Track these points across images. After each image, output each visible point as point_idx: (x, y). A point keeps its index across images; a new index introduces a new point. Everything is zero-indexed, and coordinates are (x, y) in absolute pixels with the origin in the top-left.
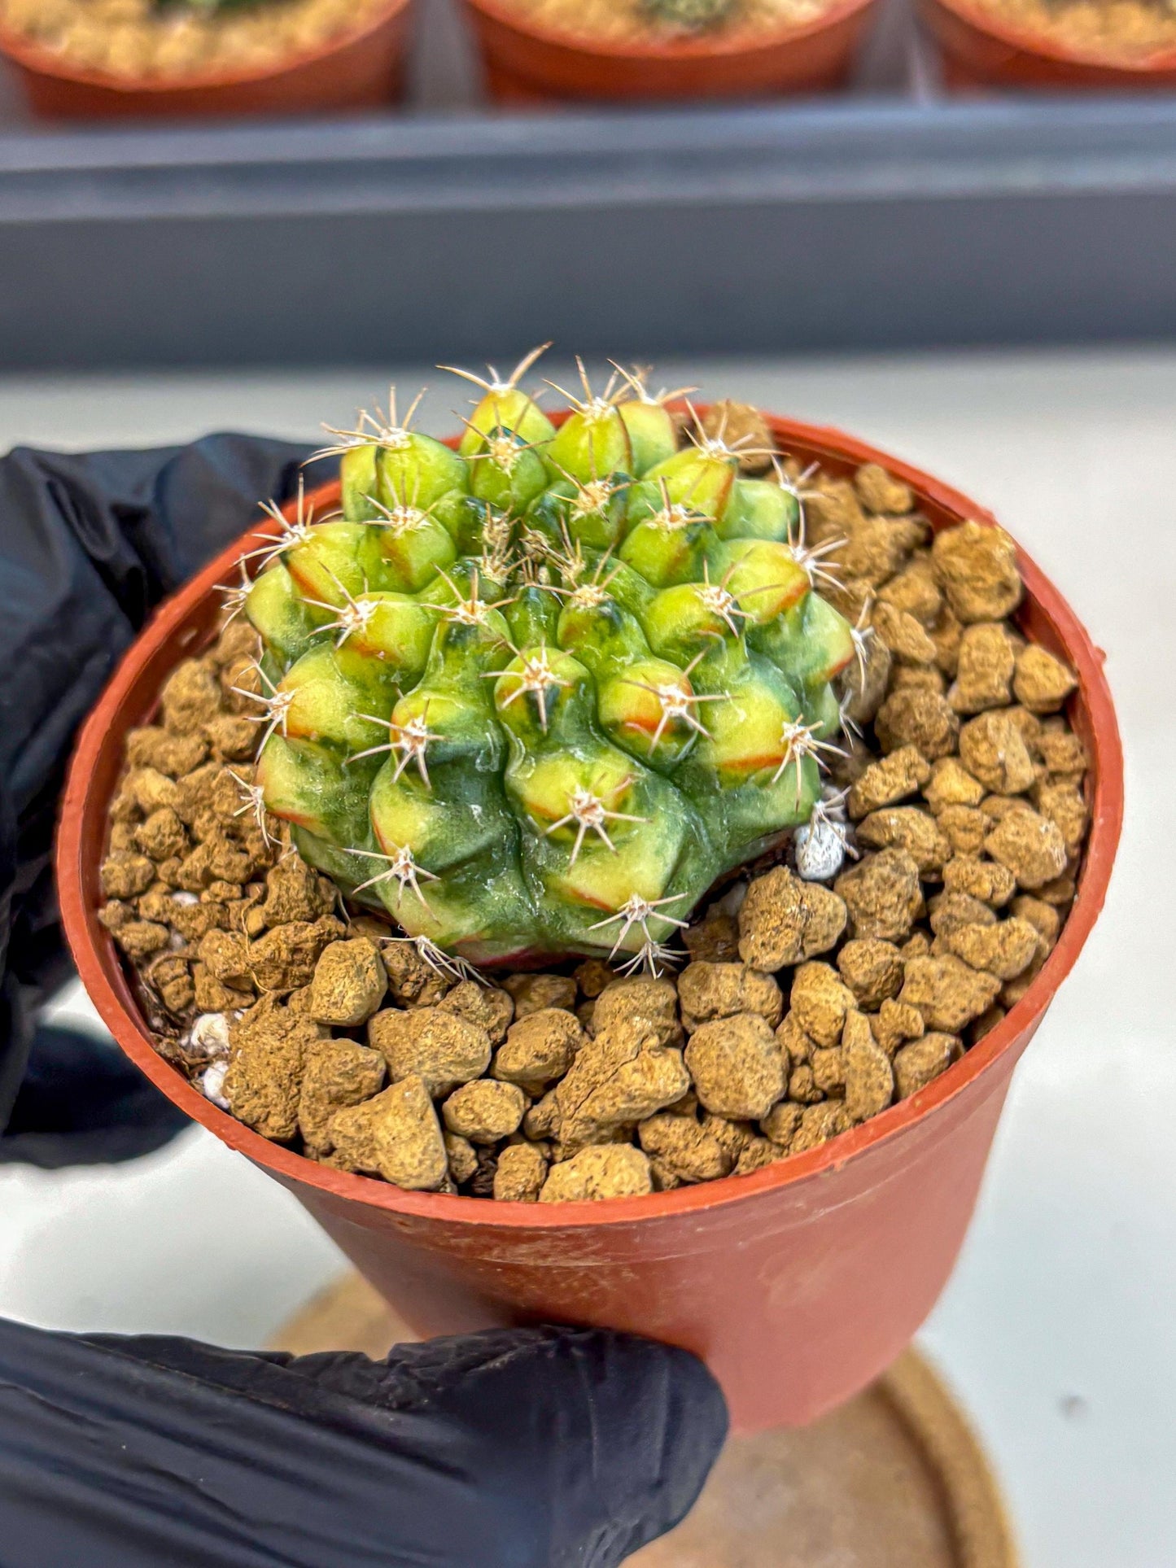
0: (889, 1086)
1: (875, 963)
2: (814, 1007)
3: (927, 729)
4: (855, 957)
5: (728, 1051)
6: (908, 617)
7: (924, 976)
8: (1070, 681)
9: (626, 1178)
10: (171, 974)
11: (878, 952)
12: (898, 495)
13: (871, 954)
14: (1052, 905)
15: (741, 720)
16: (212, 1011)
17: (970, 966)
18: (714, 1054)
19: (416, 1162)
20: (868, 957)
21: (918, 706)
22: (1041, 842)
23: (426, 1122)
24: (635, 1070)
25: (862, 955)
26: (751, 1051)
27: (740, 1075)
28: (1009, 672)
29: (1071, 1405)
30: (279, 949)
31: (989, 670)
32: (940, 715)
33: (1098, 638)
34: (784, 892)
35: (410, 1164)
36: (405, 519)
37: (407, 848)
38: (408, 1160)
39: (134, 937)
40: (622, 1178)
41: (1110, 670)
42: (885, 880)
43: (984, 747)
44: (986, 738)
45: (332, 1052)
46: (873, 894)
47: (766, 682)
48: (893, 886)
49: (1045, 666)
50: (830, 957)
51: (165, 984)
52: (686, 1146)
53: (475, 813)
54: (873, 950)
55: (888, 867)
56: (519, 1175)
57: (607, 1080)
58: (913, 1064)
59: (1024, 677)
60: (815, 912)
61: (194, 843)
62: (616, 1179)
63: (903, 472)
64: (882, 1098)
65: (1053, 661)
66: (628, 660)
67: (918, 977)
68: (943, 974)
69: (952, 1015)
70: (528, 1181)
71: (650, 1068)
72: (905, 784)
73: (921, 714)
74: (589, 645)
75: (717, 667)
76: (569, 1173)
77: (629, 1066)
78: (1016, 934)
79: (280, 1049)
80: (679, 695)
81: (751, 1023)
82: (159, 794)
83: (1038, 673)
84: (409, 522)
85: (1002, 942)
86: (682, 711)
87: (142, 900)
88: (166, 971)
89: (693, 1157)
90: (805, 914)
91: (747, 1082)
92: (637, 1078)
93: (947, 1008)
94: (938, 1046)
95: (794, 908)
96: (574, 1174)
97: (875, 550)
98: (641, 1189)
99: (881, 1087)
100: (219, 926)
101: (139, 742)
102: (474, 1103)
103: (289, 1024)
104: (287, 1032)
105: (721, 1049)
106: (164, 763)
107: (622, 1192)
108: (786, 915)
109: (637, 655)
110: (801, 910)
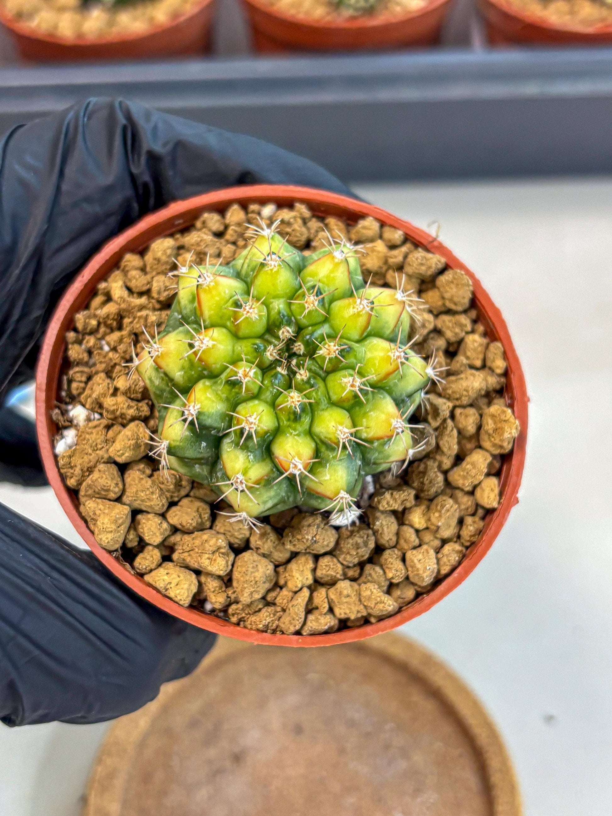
0: (298, 628)
1: (328, 573)
2: (293, 576)
3: (425, 488)
4: (323, 565)
5: (249, 573)
6: (455, 432)
7: (340, 592)
8: (495, 505)
9: (181, 594)
10: (79, 379)
11: (333, 568)
12: (500, 365)
13: (330, 567)
14: (416, 590)
15: (326, 478)
16: (84, 406)
17: (360, 600)
18: (244, 569)
19: (106, 541)
20: (327, 569)
21: (429, 476)
22: (424, 572)
23: (120, 529)
24: (209, 558)
25: (326, 566)
26: (257, 579)
27: (246, 585)
28: (476, 482)
29: (549, 719)
30: (117, 410)
31: (469, 477)
32: (434, 485)
33: (521, 494)
34: (312, 528)
35: (104, 541)
36: (248, 312)
37: (168, 442)
38: (104, 539)
39: (75, 352)
40: (180, 592)
41: (515, 511)
42: (357, 544)
43: (437, 514)
44: (440, 512)
45: (104, 476)
46: (349, 546)
47: (348, 467)
48: (358, 548)
49: (492, 490)
50: (317, 558)
51: (75, 381)
52: (214, 592)
53: (202, 445)
54: (332, 567)
55: (362, 540)
56: (147, 562)
57: (198, 553)
58: (311, 623)
59: (482, 488)
60: (318, 542)
61: (120, 328)
62: (178, 592)
63: (510, 355)
64: (292, 629)
65: (497, 491)
66: (294, 433)
67: (338, 591)
68: (348, 596)
69: (341, 612)
70: (149, 566)
71: (215, 560)
72: (397, 506)
73: (427, 479)
74: (283, 418)
75: (330, 454)
76: (164, 576)
77: (207, 556)
78: (383, 605)
79: (91, 455)
80: (300, 466)
81: (266, 566)
82: (118, 298)
83: (487, 490)
84: (249, 314)
85: (376, 604)
86: (297, 473)
87: (87, 337)
88: (78, 377)
89: (214, 598)
90: (313, 541)
91: (247, 590)
92: (207, 562)
93: (340, 608)
94: (327, 622)
95: (310, 538)
96: (166, 577)
97: (465, 393)
98: (184, 600)
99: (295, 626)
100: (107, 373)
101: (129, 261)
102: (146, 526)
103: (99, 446)
104: (97, 450)
105: (247, 571)
106: (130, 280)
107: (176, 597)
108: (305, 538)
109: (300, 432)
110: (312, 539)
